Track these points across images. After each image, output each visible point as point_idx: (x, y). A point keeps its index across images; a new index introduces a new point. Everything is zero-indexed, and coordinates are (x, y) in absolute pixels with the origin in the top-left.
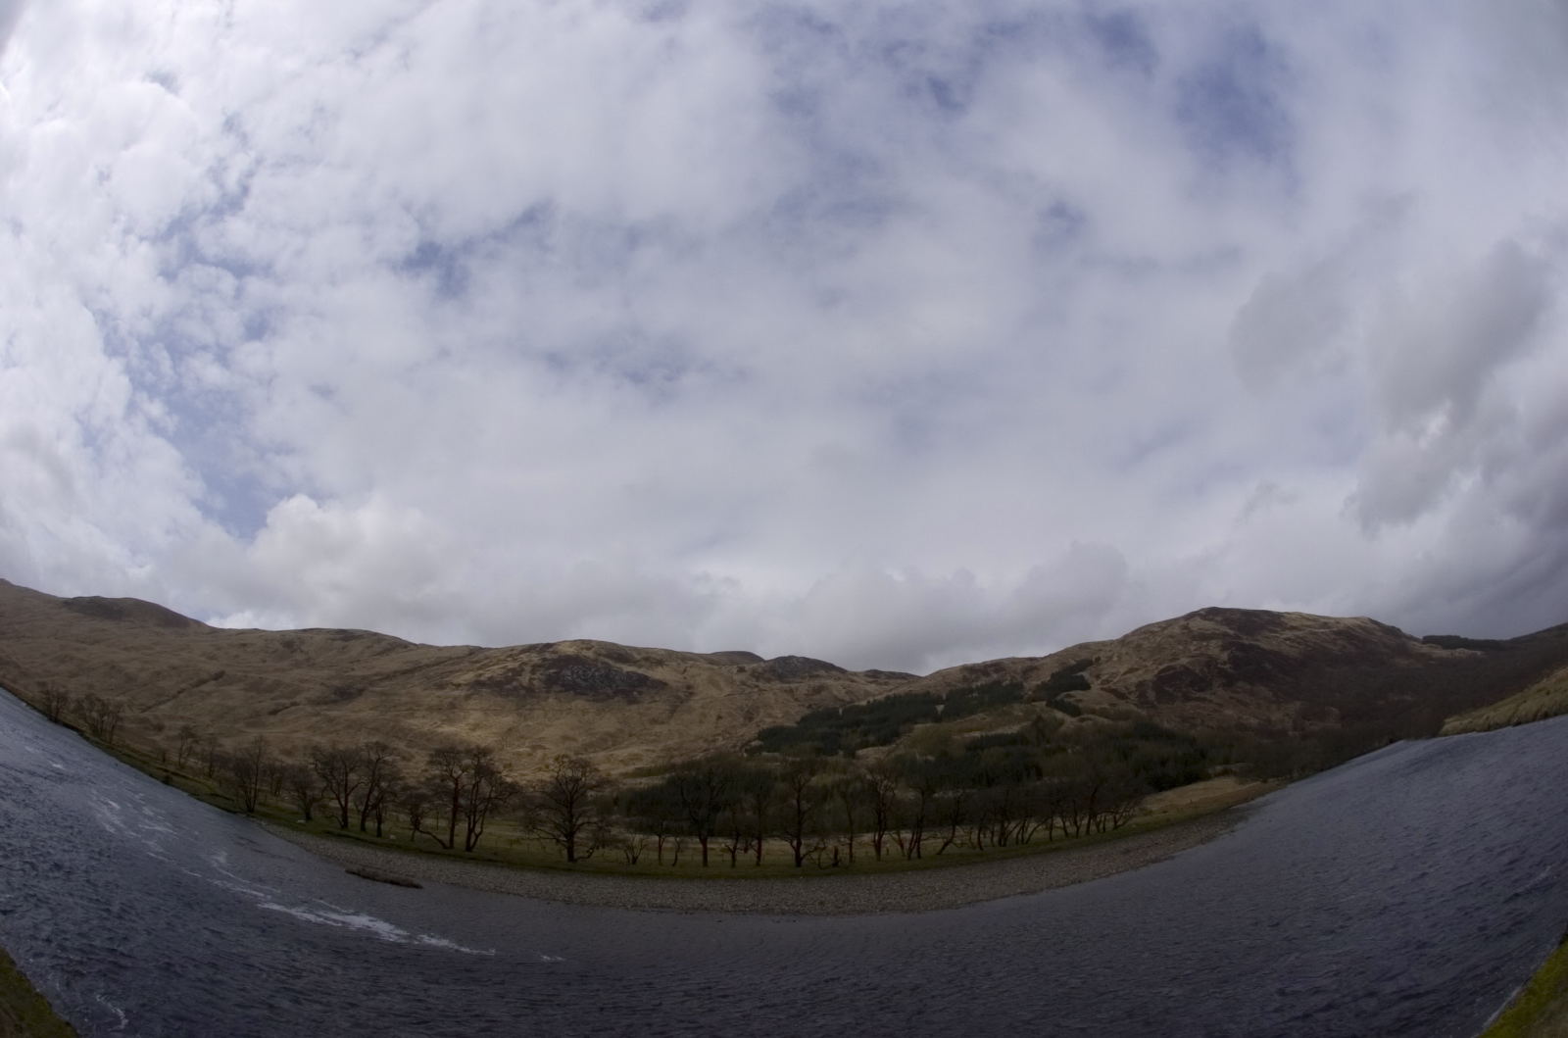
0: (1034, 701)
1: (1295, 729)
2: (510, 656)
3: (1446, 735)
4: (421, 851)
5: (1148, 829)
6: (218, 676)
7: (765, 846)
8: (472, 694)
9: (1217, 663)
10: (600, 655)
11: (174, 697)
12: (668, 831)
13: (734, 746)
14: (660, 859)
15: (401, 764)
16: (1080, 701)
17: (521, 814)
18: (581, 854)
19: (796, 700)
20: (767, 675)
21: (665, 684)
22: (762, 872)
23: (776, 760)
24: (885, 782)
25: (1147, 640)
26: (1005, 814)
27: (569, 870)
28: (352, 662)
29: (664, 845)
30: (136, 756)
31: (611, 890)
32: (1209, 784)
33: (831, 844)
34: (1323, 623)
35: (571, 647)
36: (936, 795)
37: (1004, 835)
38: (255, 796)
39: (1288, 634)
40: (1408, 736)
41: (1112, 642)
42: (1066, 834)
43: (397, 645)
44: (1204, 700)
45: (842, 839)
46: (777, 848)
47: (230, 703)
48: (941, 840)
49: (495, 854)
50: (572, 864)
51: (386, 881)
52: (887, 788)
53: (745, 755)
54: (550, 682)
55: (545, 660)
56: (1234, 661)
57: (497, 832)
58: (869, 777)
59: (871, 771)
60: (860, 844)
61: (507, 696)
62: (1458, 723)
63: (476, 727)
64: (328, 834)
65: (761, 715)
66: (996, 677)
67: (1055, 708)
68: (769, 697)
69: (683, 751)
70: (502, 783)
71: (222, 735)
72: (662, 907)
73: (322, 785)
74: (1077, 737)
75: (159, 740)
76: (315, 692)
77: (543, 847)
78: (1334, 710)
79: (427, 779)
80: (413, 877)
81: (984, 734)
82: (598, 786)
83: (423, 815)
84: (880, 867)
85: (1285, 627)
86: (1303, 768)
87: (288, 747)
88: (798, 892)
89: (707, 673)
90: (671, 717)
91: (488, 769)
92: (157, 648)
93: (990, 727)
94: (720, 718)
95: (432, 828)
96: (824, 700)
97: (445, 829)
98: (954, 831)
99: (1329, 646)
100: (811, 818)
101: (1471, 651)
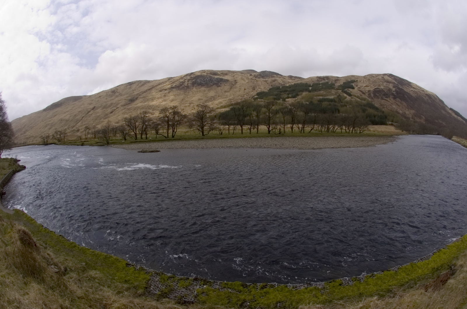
0: (338, 90)
1: (412, 118)
2: (181, 78)
3: (453, 141)
4: (159, 140)
5: (369, 135)
6: (93, 109)
7: (259, 126)
8: (170, 91)
9: (392, 91)
10: (208, 74)
11: (81, 120)
12: (231, 124)
13: (250, 98)
14: (229, 133)
15: (151, 116)
16: (351, 92)
17: (188, 124)
18: (206, 134)
19: (268, 84)
20: (259, 76)
21: (228, 80)
22: (259, 135)
23: (262, 101)
24: (294, 109)
25: (370, 78)
26: (329, 123)
27: (202, 138)
28: (133, 91)
29: (230, 128)
30: (72, 142)
31: (215, 143)
32: (387, 126)
33: (279, 127)
34: (423, 90)
35: (199, 73)
36: (309, 114)
37: (328, 129)
38: (109, 138)
39: (413, 89)
40: (443, 135)
41: (361, 77)
42: (346, 132)
43: (147, 82)
44: (387, 101)
45: (282, 126)
46: (263, 128)
47: (98, 115)
48: (310, 128)
49: (181, 137)
50: (204, 137)
51: (149, 152)
52: (295, 111)
53: (253, 100)
54: (193, 84)
55: (191, 77)
56: (397, 92)
57: (181, 130)
58: (290, 107)
59: (290, 105)
60: (287, 127)
61: (181, 90)
63: (172, 101)
64: (132, 142)
65: (257, 88)
66: (327, 81)
67: (344, 93)
68: (260, 83)
69: (235, 100)
70: (181, 115)
71: (97, 124)
72: (230, 147)
73: (128, 129)
74: (350, 103)
75: (79, 134)
76: (123, 103)
77: (195, 133)
78: (423, 117)
79: (159, 119)
80: (157, 149)
81: (323, 98)
82: (210, 112)
83: (159, 130)
84: (293, 135)
85: (412, 87)
86: (413, 131)
87: (117, 121)
88: (269, 141)
89: (240, 77)
90: (230, 90)
91: (177, 112)
92: (74, 108)
93: (325, 95)
94: (245, 89)
95: (162, 133)
96: (276, 84)
97: (166, 132)
98: (314, 126)
99: (424, 98)
100: (273, 119)
101: (462, 120)
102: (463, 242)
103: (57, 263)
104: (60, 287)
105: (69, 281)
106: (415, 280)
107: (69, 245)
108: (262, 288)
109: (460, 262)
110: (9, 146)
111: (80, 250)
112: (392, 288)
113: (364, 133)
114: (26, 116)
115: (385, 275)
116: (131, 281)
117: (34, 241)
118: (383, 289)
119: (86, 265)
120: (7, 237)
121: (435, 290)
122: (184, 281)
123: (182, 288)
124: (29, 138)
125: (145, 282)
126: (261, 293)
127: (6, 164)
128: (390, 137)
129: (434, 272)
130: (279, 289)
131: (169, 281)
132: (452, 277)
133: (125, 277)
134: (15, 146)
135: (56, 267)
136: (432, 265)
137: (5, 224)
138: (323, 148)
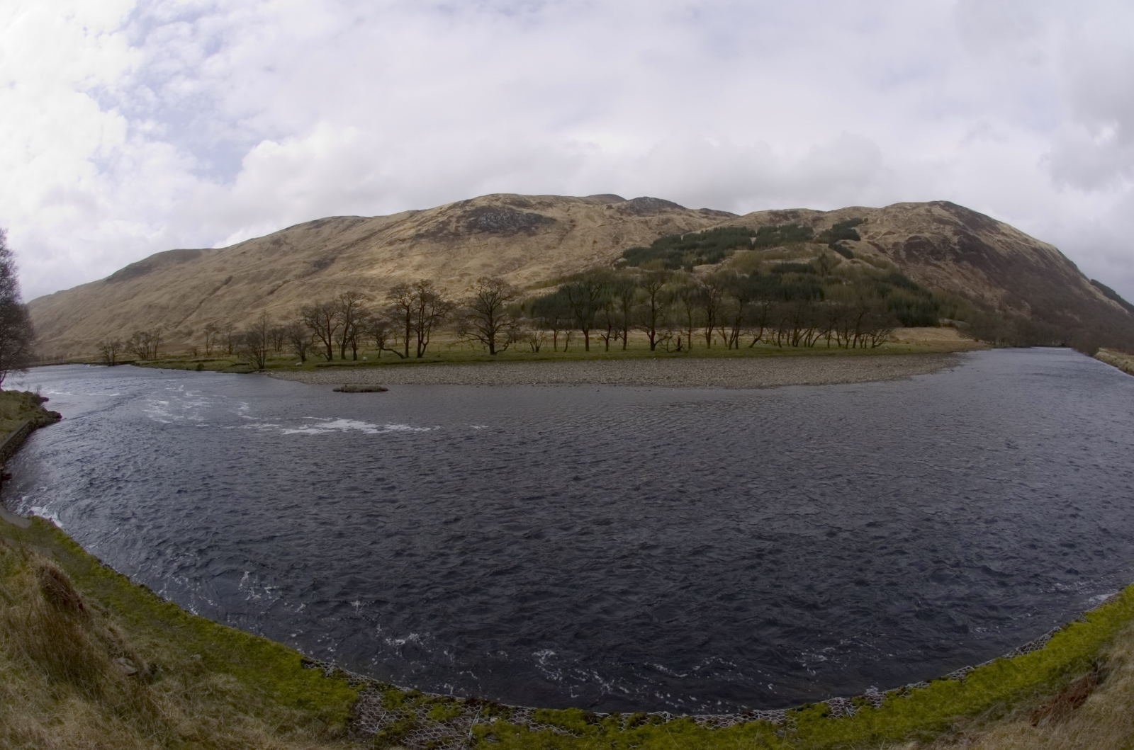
0: (820, 242)
1: (1000, 308)
2: (440, 213)
3: (1098, 359)
4: (386, 364)
5: (895, 353)
6: (228, 281)
7: (629, 335)
8: (414, 245)
9: (950, 243)
10: (506, 203)
11: (198, 307)
12: (561, 327)
13: (606, 262)
14: (555, 347)
15: (367, 305)
16: (853, 248)
17: (455, 324)
18: (499, 349)
19: (650, 228)
20: (628, 211)
21: (555, 220)
22: (627, 355)
23: (636, 272)
24: (714, 290)
25: (898, 213)
26: (798, 324)
27: (492, 361)
28: (324, 241)
29: (558, 337)
30: (175, 360)
31: (521, 373)
32: (939, 330)
33: (676, 334)
34: (1026, 239)
35: (484, 200)
36: (750, 303)
37: (796, 338)
38: (264, 355)
39: (1002, 238)
40: (1074, 347)
41: (877, 210)
42: (840, 344)
43: (357, 221)
44: (939, 267)
45: (684, 332)
46: (638, 337)
47: (239, 296)
48: (752, 337)
49: (439, 356)
50: (493, 356)
51: (362, 391)
52: (715, 295)
53: (614, 269)
54: (471, 227)
55: (465, 212)
56: (960, 243)
57: (439, 340)
58: (703, 286)
59: (705, 281)
60: (696, 335)
61: (440, 241)
62: (1107, 355)
63: (419, 267)
64: (320, 367)
65: (625, 239)
66: (793, 221)
67: (835, 250)
68: (630, 226)
69: (570, 268)
70: (440, 304)
71: (236, 321)
72: (558, 382)
73: (311, 334)
74: (849, 274)
75: (191, 342)
76: (299, 270)
77: (473, 346)
78: (1027, 304)
79: (387, 310)
80: (381, 383)
81: (784, 262)
82: (510, 297)
83: (386, 337)
84: (710, 353)
85: (999, 232)
86: (1003, 340)
87: (284, 313)
88: (652, 369)
89: (585, 211)
90: (559, 244)
91: (429, 295)
92: (181, 279)
93: (789, 257)
95: (393, 346)
96: (670, 229)
97: (401, 344)
98: (762, 331)
99: (1029, 257)
100: (662, 315)
101: (1121, 307)
102: (1125, 603)
103: (133, 654)
104: (139, 710)
105: (161, 698)
106: (1008, 699)
107: (163, 612)
108: (634, 724)
109: (1117, 652)
110: (22, 363)
111: (190, 623)
112: (952, 722)
113: (883, 348)
114: (63, 292)
115: (933, 689)
116: (312, 703)
117: (77, 597)
118: (929, 724)
119: (204, 659)
120: (12, 583)
121: (1057, 721)
122: (442, 706)
123: (437, 721)
124: (72, 345)
125: (348, 706)
126: (630, 737)
127: (15, 406)
128: (945, 355)
129: (1053, 679)
130: (675, 727)
131: (406, 705)
132: (1099, 688)
133: (299, 692)
134: (35, 363)
135: (130, 662)
136: (1050, 662)
137: (8, 550)
138: (784, 386)
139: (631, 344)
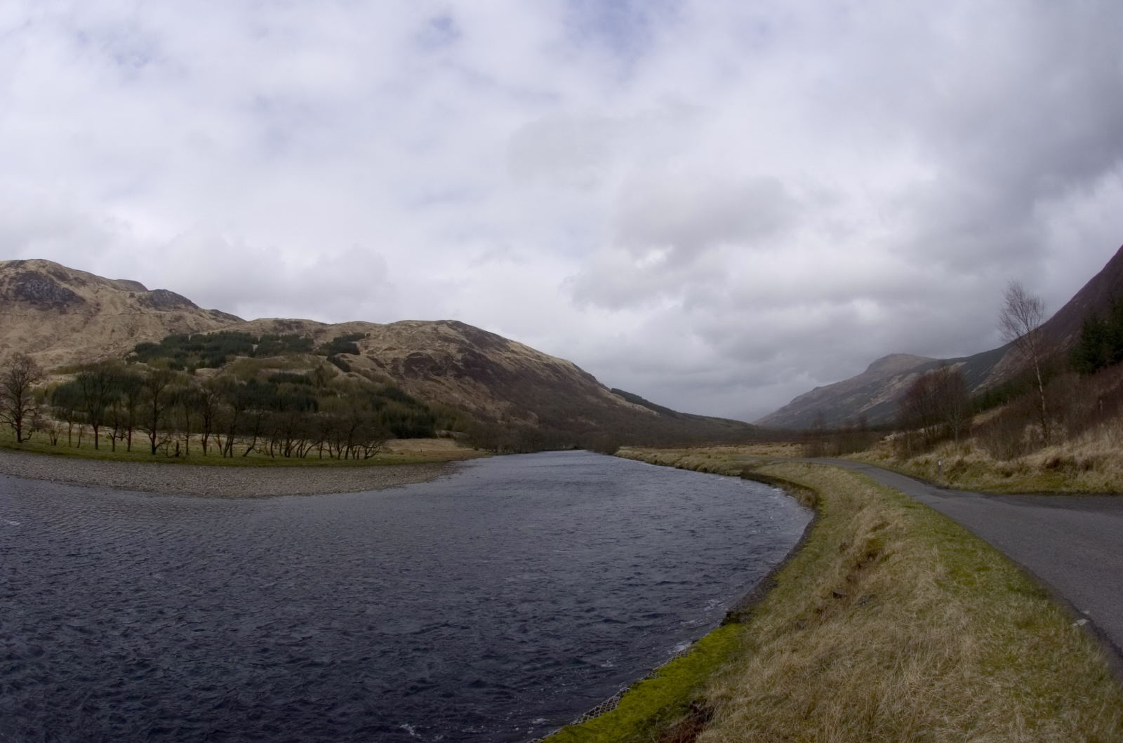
0: (320, 354)
1: (503, 419)
3: (619, 457)
5: (389, 463)
7: (132, 433)
9: (453, 359)
10: (49, 272)
12: (77, 420)
13: (120, 355)
14: (70, 442)
16: (351, 361)
18: (25, 437)
19: (163, 324)
20: (147, 302)
21: (84, 300)
22: (131, 457)
23: (144, 368)
24: (212, 396)
25: (402, 330)
26: (290, 434)
27: (18, 449)
29: (73, 431)
31: (42, 466)
32: (435, 441)
33: (175, 439)
34: (539, 356)
35: (34, 264)
36: (245, 411)
37: (288, 449)
39: (509, 355)
40: (589, 448)
41: (381, 326)
42: (332, 456)
44: (439, 382)
45: (182, 436)
46: (141, 438)
48: (245, 446)
50: (19, 446)
52: (212, 401)
53: (126, 363)
54: (19, 292)
55: (17, 273)
56: (466, 362)
58: (203, 390)
59: (204, 385)
60: (193, 441)
62: (629, 452)
65: (139, 332)
66: (296, 331)
67: (333, 363)
68: (146, 318)
69: (89, 355)
72: (71, 481)
74: (345, 387)
77: (4, 430)
78: (534, 414)
81: (282, 372)
82: (36, 379)
84: (205, 461)
85: (508, 349)
86: (506, 448)
88: (153, 474)
89: (111, 295)
90: (84, 327)
93: (286, 367)
94: (113, 331)
96: (181, 328)
98: (255, 440)
99: (538, 372)
100: (162, 418)
101: (648, 410)
109: (715, 692)
113: (376, 458)
128: (443, 465)
132: (708, 725)
138: (277, 496)
139: (135, 445)
